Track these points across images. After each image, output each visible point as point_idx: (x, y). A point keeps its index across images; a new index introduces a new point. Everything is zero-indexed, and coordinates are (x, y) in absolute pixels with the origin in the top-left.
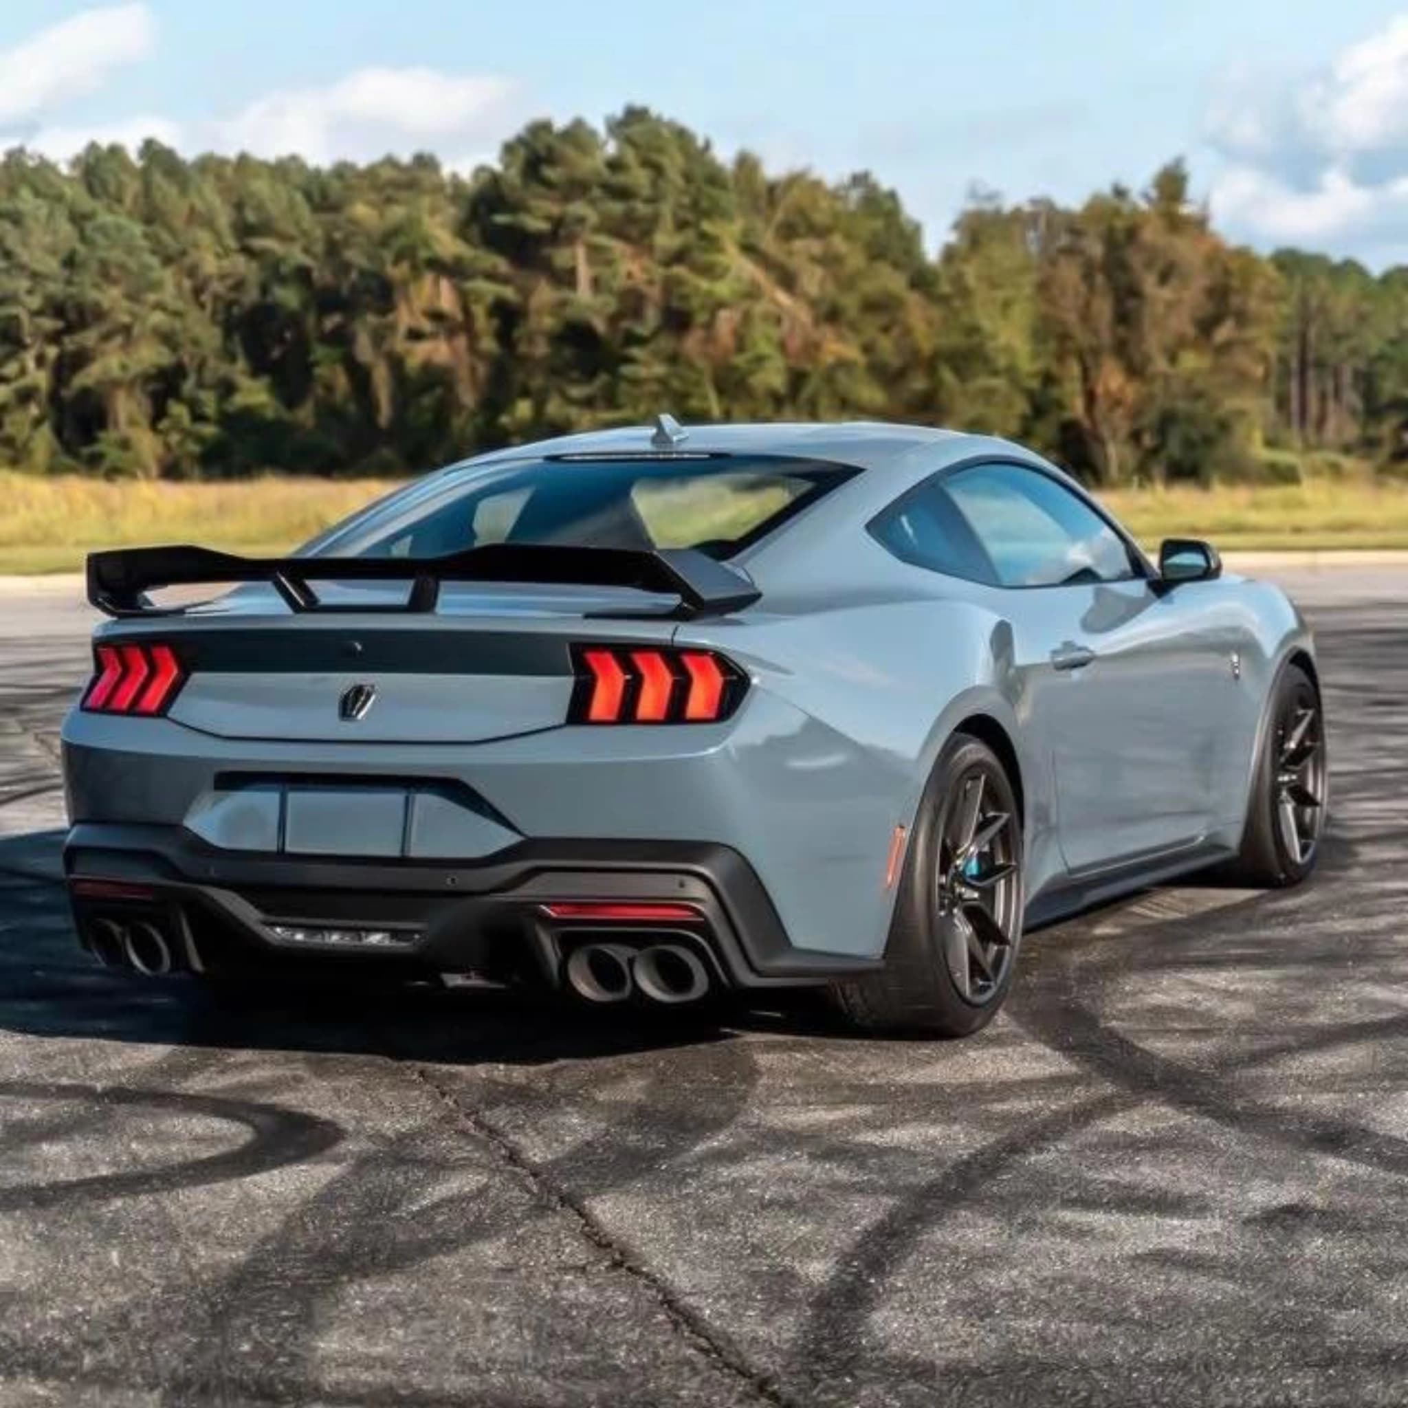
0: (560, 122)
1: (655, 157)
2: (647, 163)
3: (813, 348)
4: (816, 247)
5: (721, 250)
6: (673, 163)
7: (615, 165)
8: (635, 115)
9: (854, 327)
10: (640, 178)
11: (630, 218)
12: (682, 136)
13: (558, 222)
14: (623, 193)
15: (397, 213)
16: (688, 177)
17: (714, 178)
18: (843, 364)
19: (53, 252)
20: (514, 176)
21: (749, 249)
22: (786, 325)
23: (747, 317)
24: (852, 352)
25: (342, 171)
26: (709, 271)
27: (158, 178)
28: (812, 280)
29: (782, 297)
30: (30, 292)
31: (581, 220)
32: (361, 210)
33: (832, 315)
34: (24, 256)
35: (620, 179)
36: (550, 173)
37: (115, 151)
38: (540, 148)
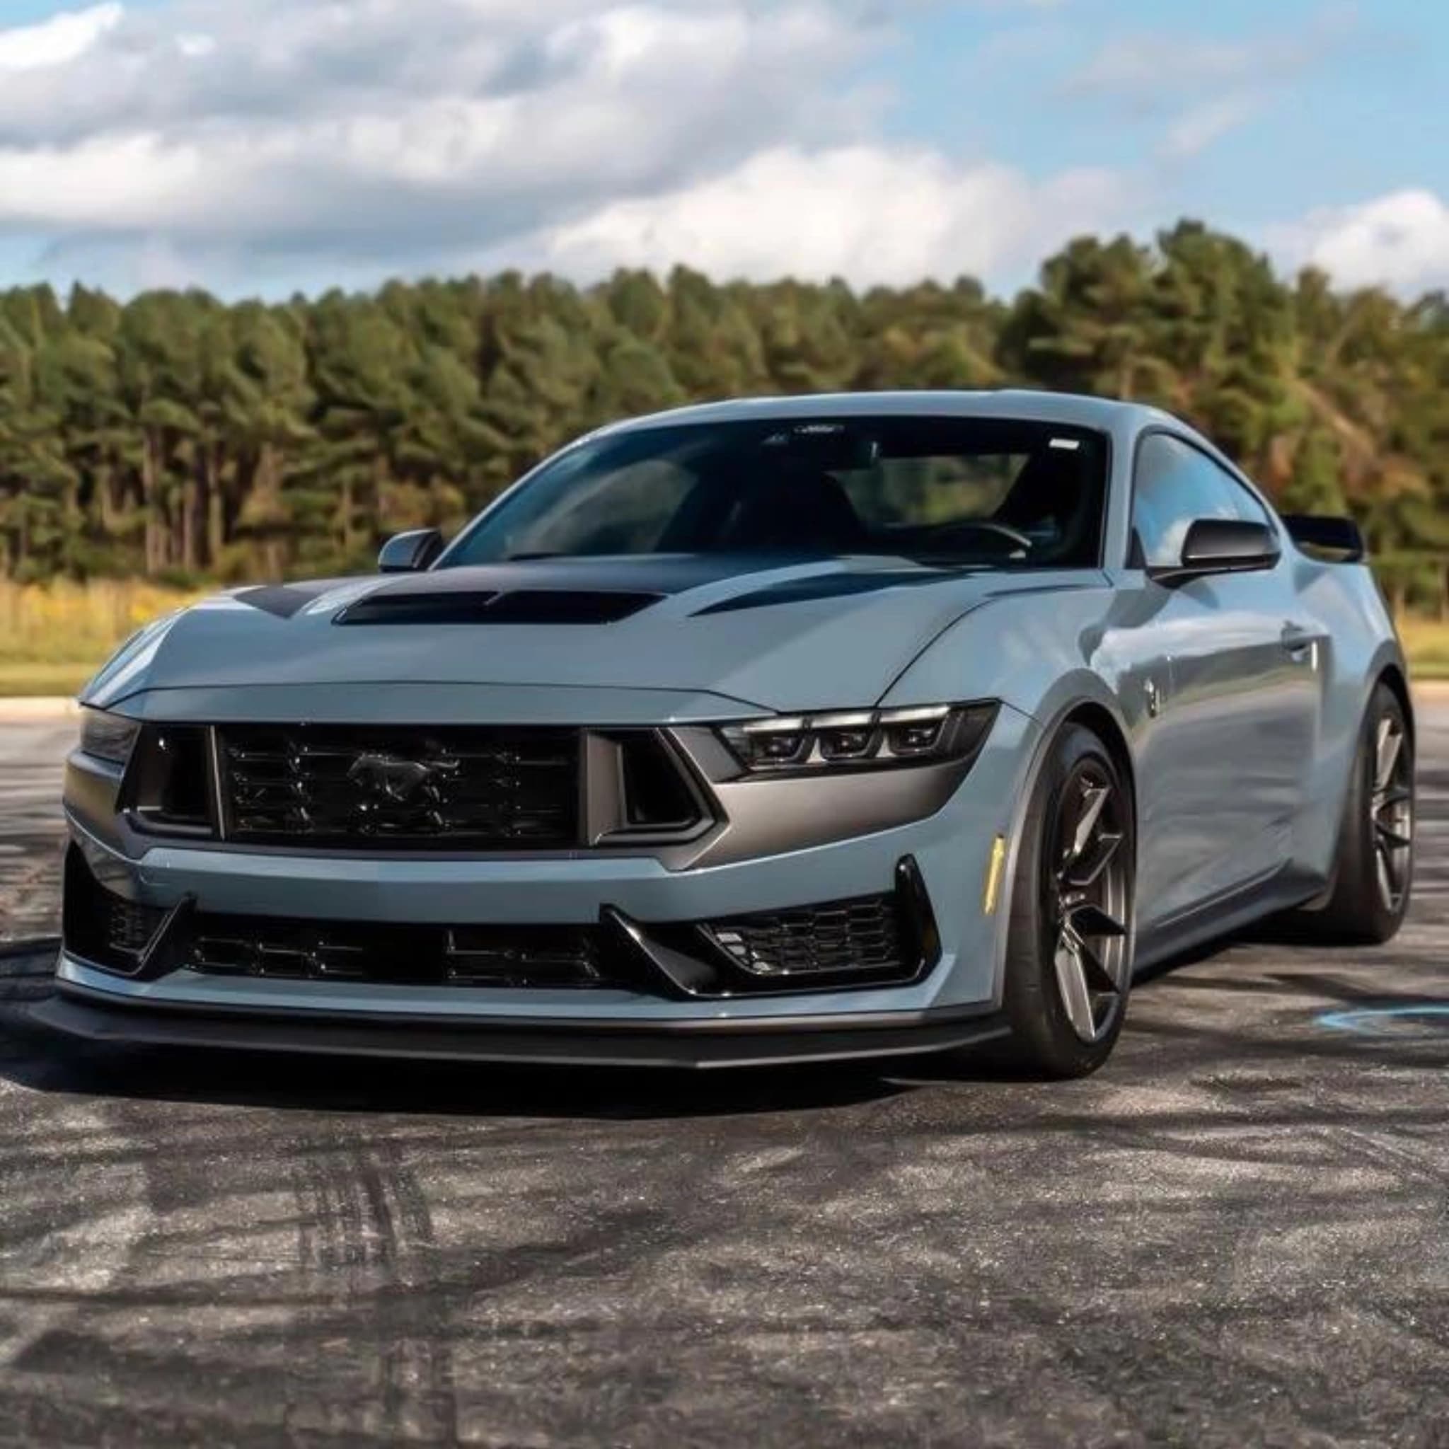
0: (1106, 238)
1: (1207, 274)
2: (1197, 279)
3: (1373, 478)
4: (1382, 372)
5: (1275, 372)
6: (1227, 281)
7: (1164, 281)
8: (1188, 229)
9: (1418, 457)
10: (1191, 296)
11: (1177, 339)
12: (1236, 250)
13: (1101, 346)
14: (1171, 312)
15: (932, 339)
16: (1241, 294)
17: (1272, 298)
18: (1407, 497)
19: (574, 382)
20: (1053, 297)
21: (1306, 373)
22: (1345, 454)
23: (1304, 447)
24: (1417, 483)
25: (879, 295)
26: (1264, 395)
27: (691, 305)
28: (1376, 406)
29: (1343, 425)
30: (549, 423)
31: (1125, 341)
32: (895, 336)
33: (1396, 444)
34: (542, 384)
35: (1170, 297)
36: (1097, 293)
37: (644, 278)
38: (1084, 265)
